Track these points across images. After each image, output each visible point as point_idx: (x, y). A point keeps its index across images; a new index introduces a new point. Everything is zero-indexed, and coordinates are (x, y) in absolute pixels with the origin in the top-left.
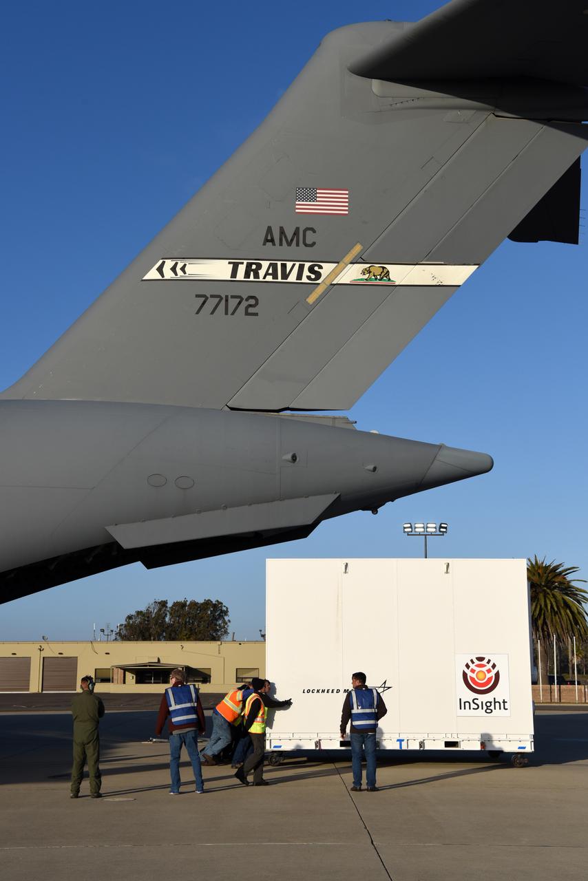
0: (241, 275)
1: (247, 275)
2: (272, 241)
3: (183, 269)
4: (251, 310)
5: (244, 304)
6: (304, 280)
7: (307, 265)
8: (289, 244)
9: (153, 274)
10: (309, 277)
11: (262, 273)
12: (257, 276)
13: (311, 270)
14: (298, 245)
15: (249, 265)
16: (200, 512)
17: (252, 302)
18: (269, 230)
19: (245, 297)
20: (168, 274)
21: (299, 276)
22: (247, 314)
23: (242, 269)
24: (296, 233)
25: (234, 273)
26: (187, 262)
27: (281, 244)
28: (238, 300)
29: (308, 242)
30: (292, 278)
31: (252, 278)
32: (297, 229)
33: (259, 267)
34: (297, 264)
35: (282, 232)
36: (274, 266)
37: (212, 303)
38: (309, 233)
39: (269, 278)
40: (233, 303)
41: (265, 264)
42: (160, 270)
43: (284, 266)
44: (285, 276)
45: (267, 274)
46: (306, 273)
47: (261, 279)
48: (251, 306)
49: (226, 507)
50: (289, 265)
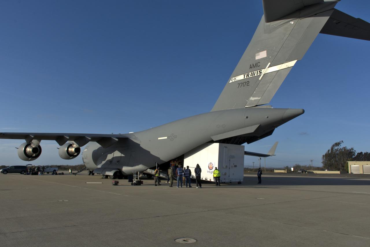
0: (246, 78)
1: (247, 77)
2: (251, 67)
3: (235, 79)
4: (248, 84)
5: (247, 83)
6: (258, 75)
7: (259, 71)
8: (255, 67)
9: (231, 82)
10: (259, 74)
11: (250, 75)
12: (249, 76)
13: (259, 72)
14: (256, 67)
15: (247, 74)
16: (228, 132)
17: (248, 82)
18: (251, 65)
19: (247, 82)
20: (233, 81)
21: (257, 74)
22: (247, 85)
23: (246, 76)
24: (256, 64)
25: (244, 77)
26: (236, 77)
27: (253, 68)
28: (245, 83)
29: (259, 65)
30: (256, 75)
31: (248, 77)
32: (256, 63)
33: (249, 74)
34: (256, 71)
35: (253, 65)
36: (252, 73)
37: (241, 84)
38: (259, 63)
39: (251, 76)
40: (244, 84)
41: (250, 73)
42: (232, 80)
43: (254, 73)
44: (254, 75)
45: (251, 75)
46: (258, 73)
47: (250, 77)
48: (248, 83)
49: (233, 130)
50: (255, 72)
